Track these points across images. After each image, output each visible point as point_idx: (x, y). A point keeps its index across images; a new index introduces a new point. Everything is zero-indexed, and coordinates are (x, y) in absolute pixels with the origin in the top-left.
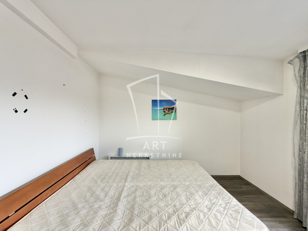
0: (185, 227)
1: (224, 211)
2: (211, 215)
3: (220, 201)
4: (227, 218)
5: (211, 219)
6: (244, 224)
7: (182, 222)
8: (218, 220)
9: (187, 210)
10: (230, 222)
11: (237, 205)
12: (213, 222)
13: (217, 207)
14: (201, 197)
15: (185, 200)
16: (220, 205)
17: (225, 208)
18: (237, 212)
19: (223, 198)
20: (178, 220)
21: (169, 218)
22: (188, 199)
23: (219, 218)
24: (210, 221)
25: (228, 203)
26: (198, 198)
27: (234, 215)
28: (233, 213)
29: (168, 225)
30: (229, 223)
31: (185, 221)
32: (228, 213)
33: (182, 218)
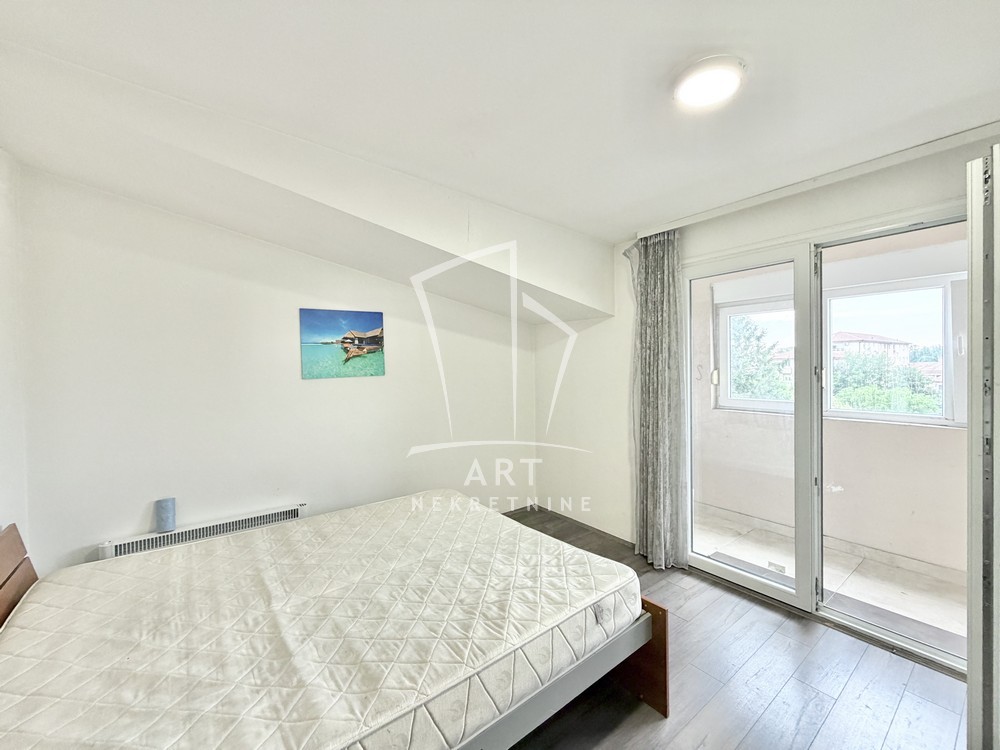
0: (512, 627)
1: (560, 570)
2: (543, 587)
3: (545, 556)
4: (571, 580)
5: (549, 592)
6: (600, 577)
7: (499, 621)
8: (559, 588)
9: (493, 596)
10: (580, 584)
11: (574, 553)
12: (554, 595)
13: (546, 569)
14: (506, 562)
15: (477, 582)
16: (548, 563)
17: (558, 566)
18: (580, 563)
19: (547, 550)
20: (490, 623)
21: (466, 628)
22: (481, 577)
23: (560, 584)
24: (547, 596)
25: (559, 554)
26: (501, 567)
27: (580, 571)
28: (576, 568)
29: (476, 641)
30: (579, 586)
31: (504, 618)
32: (569, 572)
33: (495, 616)
